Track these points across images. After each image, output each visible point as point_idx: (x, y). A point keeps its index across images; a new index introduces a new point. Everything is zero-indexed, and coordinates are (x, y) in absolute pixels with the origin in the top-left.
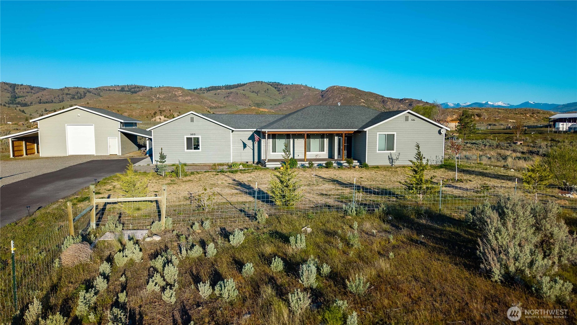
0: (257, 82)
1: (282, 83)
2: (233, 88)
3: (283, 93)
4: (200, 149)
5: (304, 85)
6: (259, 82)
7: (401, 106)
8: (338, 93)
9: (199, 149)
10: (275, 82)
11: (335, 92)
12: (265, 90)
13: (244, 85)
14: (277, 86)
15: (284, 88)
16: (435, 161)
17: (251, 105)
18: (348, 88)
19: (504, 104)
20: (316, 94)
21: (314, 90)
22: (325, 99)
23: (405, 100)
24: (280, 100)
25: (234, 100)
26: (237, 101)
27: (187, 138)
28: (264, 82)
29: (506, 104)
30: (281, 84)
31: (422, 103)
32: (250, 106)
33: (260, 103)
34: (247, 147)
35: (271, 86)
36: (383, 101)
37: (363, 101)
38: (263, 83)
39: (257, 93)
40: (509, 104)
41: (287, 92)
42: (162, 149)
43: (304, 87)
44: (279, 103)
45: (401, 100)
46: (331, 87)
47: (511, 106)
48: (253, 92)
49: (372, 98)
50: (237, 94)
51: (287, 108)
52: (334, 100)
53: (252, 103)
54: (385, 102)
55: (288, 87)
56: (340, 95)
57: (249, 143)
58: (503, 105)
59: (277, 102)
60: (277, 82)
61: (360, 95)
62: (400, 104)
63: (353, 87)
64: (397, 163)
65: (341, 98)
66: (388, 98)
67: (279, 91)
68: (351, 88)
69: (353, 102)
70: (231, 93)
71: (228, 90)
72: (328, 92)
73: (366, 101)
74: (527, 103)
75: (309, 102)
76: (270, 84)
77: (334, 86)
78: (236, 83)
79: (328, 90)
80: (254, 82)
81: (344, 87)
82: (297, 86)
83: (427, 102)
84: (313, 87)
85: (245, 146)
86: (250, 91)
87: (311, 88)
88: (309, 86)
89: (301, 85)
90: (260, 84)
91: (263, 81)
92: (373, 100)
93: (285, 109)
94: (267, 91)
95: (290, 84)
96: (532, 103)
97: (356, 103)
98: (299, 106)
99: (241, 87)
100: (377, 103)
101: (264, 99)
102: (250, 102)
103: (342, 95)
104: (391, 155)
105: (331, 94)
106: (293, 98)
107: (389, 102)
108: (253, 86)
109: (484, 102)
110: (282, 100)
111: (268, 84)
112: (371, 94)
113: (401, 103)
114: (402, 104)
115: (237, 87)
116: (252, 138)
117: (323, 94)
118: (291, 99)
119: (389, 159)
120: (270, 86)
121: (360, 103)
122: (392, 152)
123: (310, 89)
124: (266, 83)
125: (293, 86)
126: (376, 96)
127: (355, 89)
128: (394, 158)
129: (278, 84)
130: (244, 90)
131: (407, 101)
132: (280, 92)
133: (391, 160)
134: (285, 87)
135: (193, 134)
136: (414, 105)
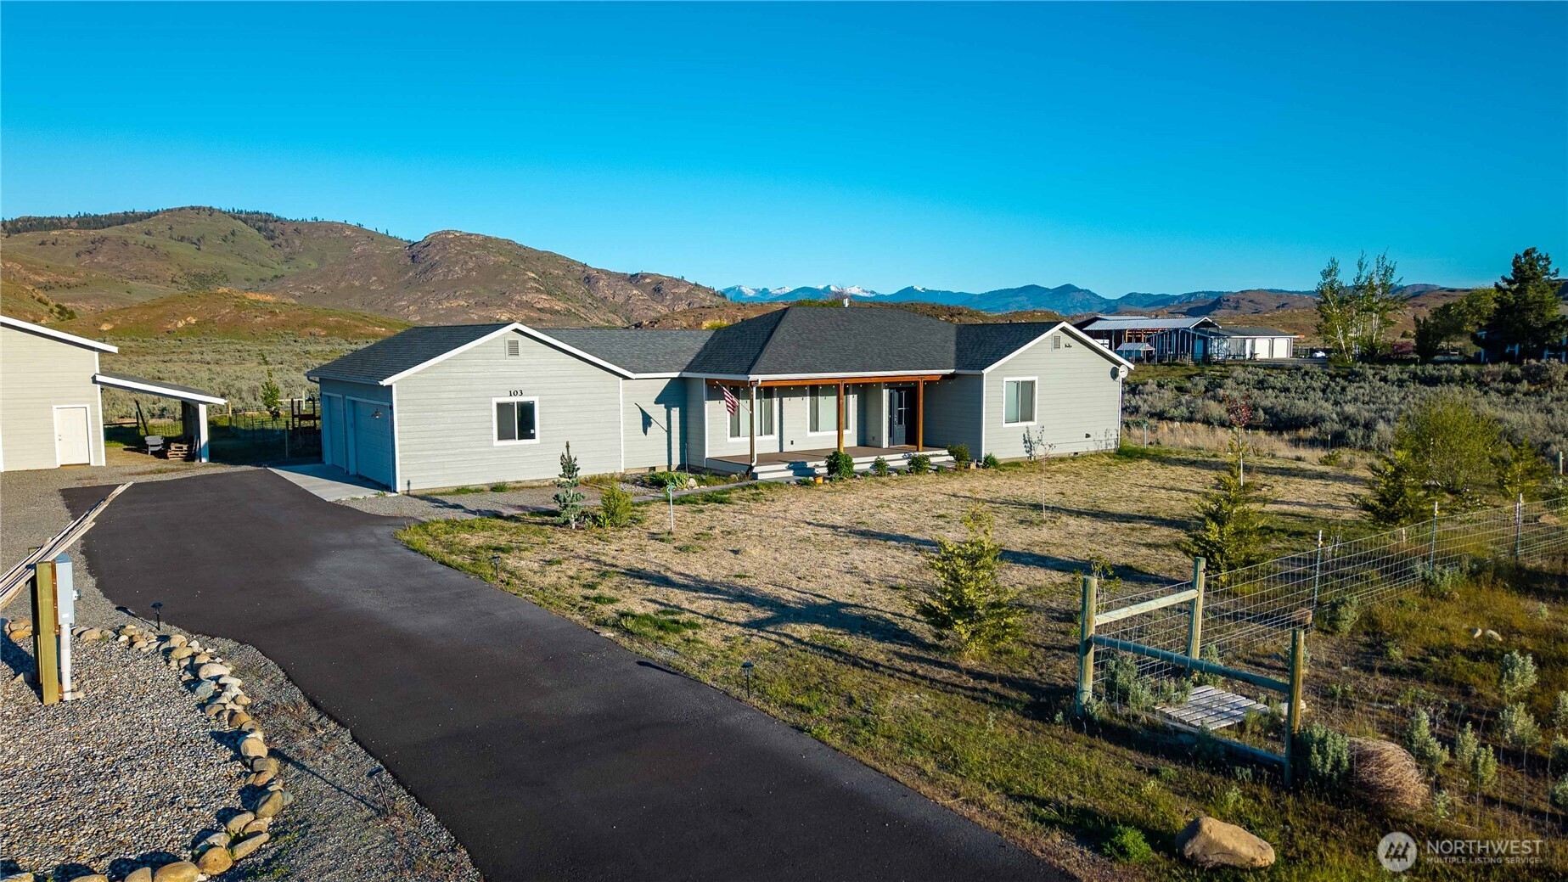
0: (193, 208)
1: (283, 215)
2: (109, 226)
3: (284, 244)
4: (537, 435)
5: (354, 224)
6: (199, 208)
7: (635, 292)
8: (459, 253)
9: (532, 437)
10: (258, 213)
11: (451, 248)
12: (222, 234)
13: (149, 215)
14: (265, 224)
15: (289, 230)
16: (1104, 443)
17: (180, 281)
18: (487, 239)
19: (864, 291)
20: (394, 253)
21: (386, 239)
22: (423, 266)
23: (644, 276)
24: (276, 266)
25: (115, 263)
26: (127, 266)
27: (500, 406)
28: (220, 211)
29: (867, 292)
30: (278, 220)
31: (685, 286)
32: (173, 281)
33: (209, 272)
34: (654, 425)
35: (245, 222)
36: (588, 279)
37: (533, 275)
38: (216, 214)
39: (198, 243)
40: (872, 292)
41: (297, 242)
42: (568, 446)
43: (353, 231)
44: (276, 276)
45: (632, 276)
46: (439, 234)
47: (878, 296)
48: (182, 239)
49: (557, 269)
50: (126, 244)
51: (303, 290)
52: (450, 271)
53: (181, 274)
54: (592, 282)
55: (299, 228)
56: (467, 258)
57: (658, 413)
58: (861, 294)
59: (271, 273)
60: (262, 210)
61: (524, 260)
62: (629, 286)
63: (501, 236)
64: (1039, 451)
65: (471, 265)
66: (598, 271)
67: (271, 238)
68: (497, 239)
69: (504, 277)
70: (103, 240)
71: (91, 233)
72: (430, 248)
73: (540, 277)
75: (375, 275)
76: (239, 218)
77: (448, 232)
78: (118, 209)
79: (428, 243)
80: (182, 208)
81: (478, 235)
82: (331, 227)
83: (696, 285)
84: (382, 231)
85: (647, 421)
86: (171, 237)
87: (376, 233)
88: (368, 226)
89: (345, 225)
90: (204, 215)
91: (216, 207)
92: (561, 273)
93: (297, 293)
94: (230, 237)
95: (309, 220)
96: (919, 289)
97: (516, 282)
98: (343, 284)
99: (139, 223)
100: (570, 283)
101: (222, 262)
102: (174, 270)
103: (471, 258)
104: (1028, 431)
105: (440, 255)
106: (321, 260)
107: (602, 282)
108: (180, 220)
110: (285, 267)
111: (234, 218)
112: (552, 257)
113: (634, 286)
114: (637, 287)
115: (122, 224)
116: (665, 398)
117: (416, 253)
118: (314, 266)
119: (1026, 442)
120: (240, 222)
121: (525, 282)
122: (1029, 424)
123: (372, 236)
124: (224, 213)
125: (316, 225)
126: (569, 264)
127: (509, 242)
128: (1034, 439)
129: (268, 218)
130: (148, 233)
131: (648, 280)
132: (277, 241)
133: (1028, 444)
134: (292, 228)
135: (515, 394)
136: (665, 290)
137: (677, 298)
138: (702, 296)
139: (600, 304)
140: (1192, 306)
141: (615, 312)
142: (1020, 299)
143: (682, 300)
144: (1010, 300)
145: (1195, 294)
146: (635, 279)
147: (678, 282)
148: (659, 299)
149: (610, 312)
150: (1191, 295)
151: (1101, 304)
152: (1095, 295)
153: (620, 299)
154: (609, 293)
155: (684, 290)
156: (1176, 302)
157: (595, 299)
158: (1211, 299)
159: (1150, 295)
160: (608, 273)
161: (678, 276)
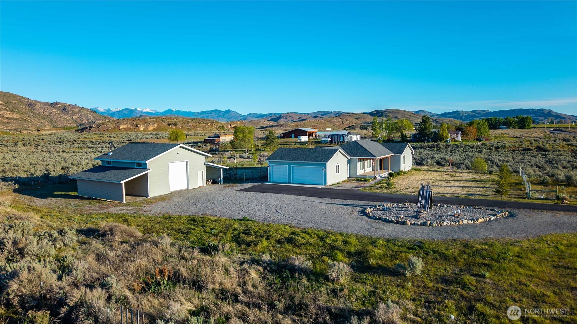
4: (339, 172)
7: (54, 110)
19: (151, 110)
23: (57, 104)
27: (336, 166)
29: (153, 111)
31: (78, 108)
36: (30, 105)
40: (155, 111)
45: (51, 104)
54: (32, 106)
62: (51, 108)
66: (35, 101)
74: (170, 111)
83: (82, 107)
92: (16, 102)
96: (174, 110)
100: (21, 106)
107: (37, 106)
109: (133, 108)
113: (53, 108)
122: (404, 164)
128: (405, 167)
131: (59, 105)
133: (404, 169)
135: (337, 163)
136: (68, 109)
137: (74, 113)
138: (85, 112)
139: (37, 116)
140: (272, 118)
141: (45, 119)
142: (212, 114)
143: (76, 114)
144: (209, 115)
145: (271, 114)
146: (53, 105)
147: (74, 106)
148: (66, 113)
149: (42, 119)
150: (270, 114)
151: (241, 117)
152: (238, 113)
153: (47, 113)
154: (41, 111)
155: (77, 110)
156: (265, 116)
157: (34, 113)
158: (278, 116)
159: (256, 114)
160: (39, 102)
161: (74, 104)
